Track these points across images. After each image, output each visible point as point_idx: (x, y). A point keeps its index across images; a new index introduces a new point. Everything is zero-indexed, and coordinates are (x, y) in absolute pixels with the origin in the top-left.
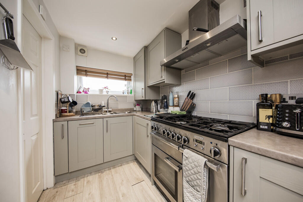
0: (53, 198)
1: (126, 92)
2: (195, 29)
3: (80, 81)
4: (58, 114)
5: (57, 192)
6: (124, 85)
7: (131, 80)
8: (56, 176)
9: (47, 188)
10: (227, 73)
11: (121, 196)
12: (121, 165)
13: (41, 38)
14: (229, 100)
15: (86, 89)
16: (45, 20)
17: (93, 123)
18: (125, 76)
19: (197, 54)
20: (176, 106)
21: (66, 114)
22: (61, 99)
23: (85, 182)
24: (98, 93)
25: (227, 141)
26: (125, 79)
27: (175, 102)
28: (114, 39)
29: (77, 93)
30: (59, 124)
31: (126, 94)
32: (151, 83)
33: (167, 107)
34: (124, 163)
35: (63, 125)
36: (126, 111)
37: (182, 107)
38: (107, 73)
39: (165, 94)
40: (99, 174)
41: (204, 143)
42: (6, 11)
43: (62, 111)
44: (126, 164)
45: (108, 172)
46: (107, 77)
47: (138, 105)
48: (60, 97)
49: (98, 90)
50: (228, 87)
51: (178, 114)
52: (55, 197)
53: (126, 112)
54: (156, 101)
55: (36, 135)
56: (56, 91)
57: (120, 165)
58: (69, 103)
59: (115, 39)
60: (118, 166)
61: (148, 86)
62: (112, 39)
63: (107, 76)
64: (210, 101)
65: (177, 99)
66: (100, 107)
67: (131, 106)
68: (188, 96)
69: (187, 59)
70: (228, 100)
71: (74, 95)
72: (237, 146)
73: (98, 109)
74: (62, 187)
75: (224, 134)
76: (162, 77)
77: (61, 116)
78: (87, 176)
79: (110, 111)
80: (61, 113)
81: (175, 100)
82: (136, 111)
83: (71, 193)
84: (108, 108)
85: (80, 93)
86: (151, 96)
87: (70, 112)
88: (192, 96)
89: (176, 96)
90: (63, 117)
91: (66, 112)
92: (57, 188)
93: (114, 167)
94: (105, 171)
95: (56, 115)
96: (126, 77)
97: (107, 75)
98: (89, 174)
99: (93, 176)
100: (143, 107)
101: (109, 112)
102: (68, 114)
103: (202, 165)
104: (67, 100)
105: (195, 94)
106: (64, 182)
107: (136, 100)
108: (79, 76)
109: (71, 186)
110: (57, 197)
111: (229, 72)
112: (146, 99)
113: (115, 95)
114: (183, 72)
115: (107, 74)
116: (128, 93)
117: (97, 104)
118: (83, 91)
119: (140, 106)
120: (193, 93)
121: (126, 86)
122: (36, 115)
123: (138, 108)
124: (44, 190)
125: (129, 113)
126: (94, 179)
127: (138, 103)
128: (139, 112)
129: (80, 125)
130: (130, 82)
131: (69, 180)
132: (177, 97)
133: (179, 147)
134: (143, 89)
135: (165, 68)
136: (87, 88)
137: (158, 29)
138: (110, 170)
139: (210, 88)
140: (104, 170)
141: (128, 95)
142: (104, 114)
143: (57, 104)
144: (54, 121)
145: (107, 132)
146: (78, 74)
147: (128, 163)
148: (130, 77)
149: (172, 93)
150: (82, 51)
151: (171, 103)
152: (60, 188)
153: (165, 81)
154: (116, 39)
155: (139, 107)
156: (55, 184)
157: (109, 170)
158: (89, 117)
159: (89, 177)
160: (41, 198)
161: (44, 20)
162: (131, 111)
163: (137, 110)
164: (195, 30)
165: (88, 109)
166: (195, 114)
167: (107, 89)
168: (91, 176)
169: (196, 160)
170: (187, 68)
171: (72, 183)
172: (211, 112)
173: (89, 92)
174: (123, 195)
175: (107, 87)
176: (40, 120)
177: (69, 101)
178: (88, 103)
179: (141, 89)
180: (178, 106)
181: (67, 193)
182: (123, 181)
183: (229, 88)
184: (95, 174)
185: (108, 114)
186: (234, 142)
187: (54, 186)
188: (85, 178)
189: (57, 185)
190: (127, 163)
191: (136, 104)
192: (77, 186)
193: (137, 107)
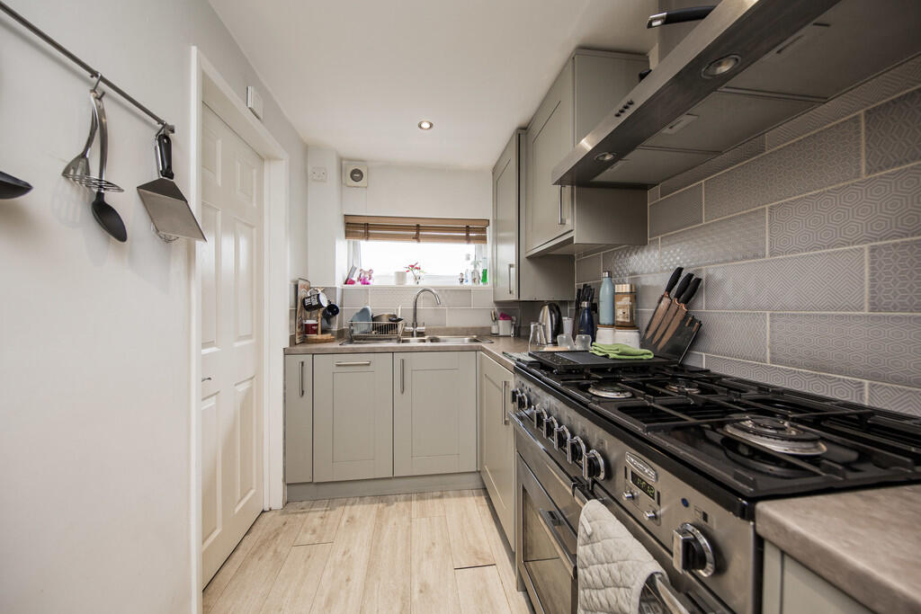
0: (275, 537)
1: (470, 278)
2: (656, 19)
3: (355, 252)
4: (297, 337)
5: (285, 524)
6: (464, 257)
7: (484, 239)
8: (288, 485)
9: (270, 510)
10: (858, 175)
11: (416, 588)
12: (441, 497)
13: (262, 159)
14: (872, 310)
15: (365, 273)
16: (262, 117)
17: (368, 365)
18: (468, 229)
19: (685, 120)
20: (623, 326)
21: (314, 336)
22: (303, 301)
23: (345, 518)
24: (392, 282)
25: (748, 514)
26: (468, 239)
27: (619, 312)
28: (425, 125)
29: (346, 283)
30: (295, 360)
31: (469, 284)
32: (538, 245)
33: (589, 327)
34: (450, 493)
35: (302, 363)
36: (467, 335)
37: (648, 329)
38: (418, 226)
39: (588, 283)
40: (381, 505)
41: (658, 493)
42: (160, 121)
43: (308, 330)
44: (455, 496)
45: (402, 505)
46: (417, 238)
47: (504, 316)
48: (302, 293)
49: (393, 274)
50: (866, 247)
51: (614, 359)
52: (278, 534)
53: (467, 339)
54: (556, 308)
55: (248, 382)
56: (292, 281)
57: (439, 493)
58: (322, 310)
59: (428, 126)
60: (433, 498)
61: (527, 258)
62: (420, 126)
63: (418, 234)
64: (768, 313)
65: (626, 301)
66: (390, 320)
67: (483, 320)
68: (669, 289)
69: (648, 142)
70: (866, 305)
71: (335, 288)
72: (797, 552)
73: (386, 328)
74: (296, 513)
75: (737, 477)
76: (562, 223)
77: (305, 341)
78: (353, 504)
79: (420, 334)
80: (303, 334)
81: (618, 303)
82: (497, 336)
83: (308, 537)
84: (415, 324)
85: (353, 282)
86: (538, 288)
87: (324, 331)
88: (686, 287)
89: (625, 288)
90: (309, 343)
91: (315, 332)
92: (288, 514)
93: (421, 495)
94: (396, 500)
95: (292, 339)
96: (471, 231)
97: (416, 230)
98: (358, 499)
99: (365, 506)
100: (522, 325)
101: (417, 336)
102: (319, 337)
103: (633, 584)
104: (315, 303)
105: (699, 280)
106: (304, 504)
107: (497, 303)
108: (352, 240)
109: (314, 518)
110: (281, 536)
111: (869, 172)
112: (522, 299)
113: (433, 287)
114: (653, 196)
115: (418, 228)
116: (474, 280)
117: (386, 314)
118: (359, 279)
119: (512, 320)
120: (690, 276)
121: (468, 259)
122: (249, 337)
123: (504, 327)
124: (263, 511)
125: (476, 341)
126: (364, 512)
127: (504, 312)
128: (507, 339)
129: (338, 365)
130: (483, 245)
131: (315, 501)
132: (628, 290)
133: (574, 486)
134: (511, 266)
135: (572, 189)
136: (366, 269)
137: (554, 57)
138: (409, 503)
139: (767, 253)
140: (393, 498)
141: (475, 285)
142: (403, 342)
143: (294, 313)
144: (286, 353)
145: (403, 392)
146: (348, 234)
147: (462, 496)
148: (483, 230)
149: (610, 276)
150: (357, 175)
151: (604, 316)
152: (291, 516)
153: (573, 237)
154: (431, 125)
155: (507, 323)
156: (286, 503)
157: (406, 500)
158: (358, 348)
159: (355, 507)
160: (254, 529)
161: (258, 117)
162: (482, 334)
163: (501, 334)
164: (659, 23)
165: (364, 326)
166: (700, 360)
167: (416, 271)
168: (361, 506)
169: (615, 558)
170: (669, 178)
171: (318, 511)
172: (773, 361)
173: (371, 281)
174: (424, 589)
175: (417, 266)
176: (259, 347)
177: (320, 306)
178: (365, 311)
179: (507, 267)
180: (631, 326)
181: (301, 534)
182: (433, 544)
183: (873, 250)
184: (372, 503)
185: (414, 342)
186: (782, 529)
187: (284, 507)
188: (348, 507)
189: (290, 508)
190: (460, 493)
191: (499, 314)
192: (325, 520)
193: (501, 322)
